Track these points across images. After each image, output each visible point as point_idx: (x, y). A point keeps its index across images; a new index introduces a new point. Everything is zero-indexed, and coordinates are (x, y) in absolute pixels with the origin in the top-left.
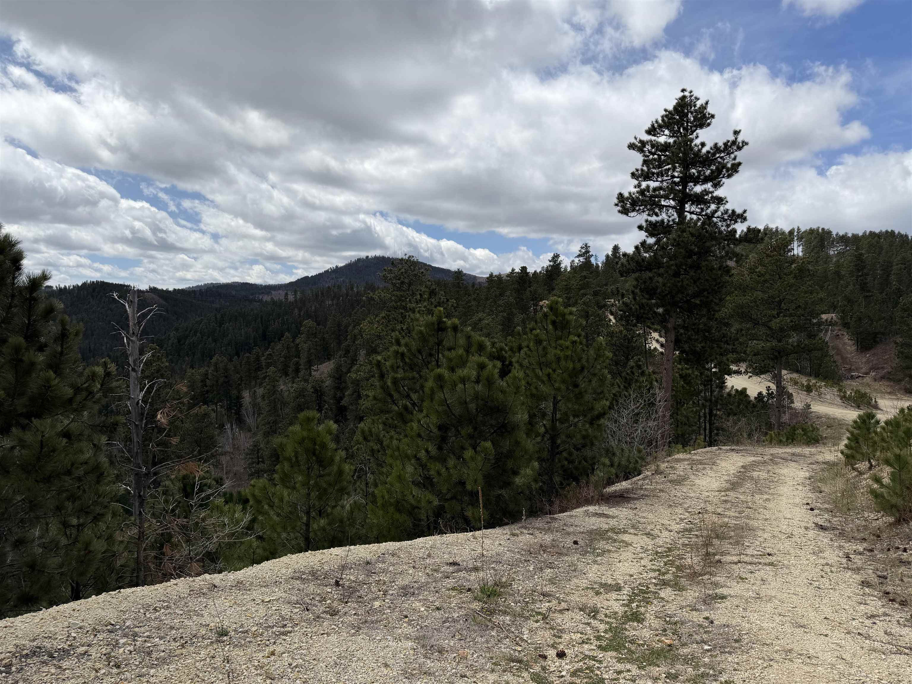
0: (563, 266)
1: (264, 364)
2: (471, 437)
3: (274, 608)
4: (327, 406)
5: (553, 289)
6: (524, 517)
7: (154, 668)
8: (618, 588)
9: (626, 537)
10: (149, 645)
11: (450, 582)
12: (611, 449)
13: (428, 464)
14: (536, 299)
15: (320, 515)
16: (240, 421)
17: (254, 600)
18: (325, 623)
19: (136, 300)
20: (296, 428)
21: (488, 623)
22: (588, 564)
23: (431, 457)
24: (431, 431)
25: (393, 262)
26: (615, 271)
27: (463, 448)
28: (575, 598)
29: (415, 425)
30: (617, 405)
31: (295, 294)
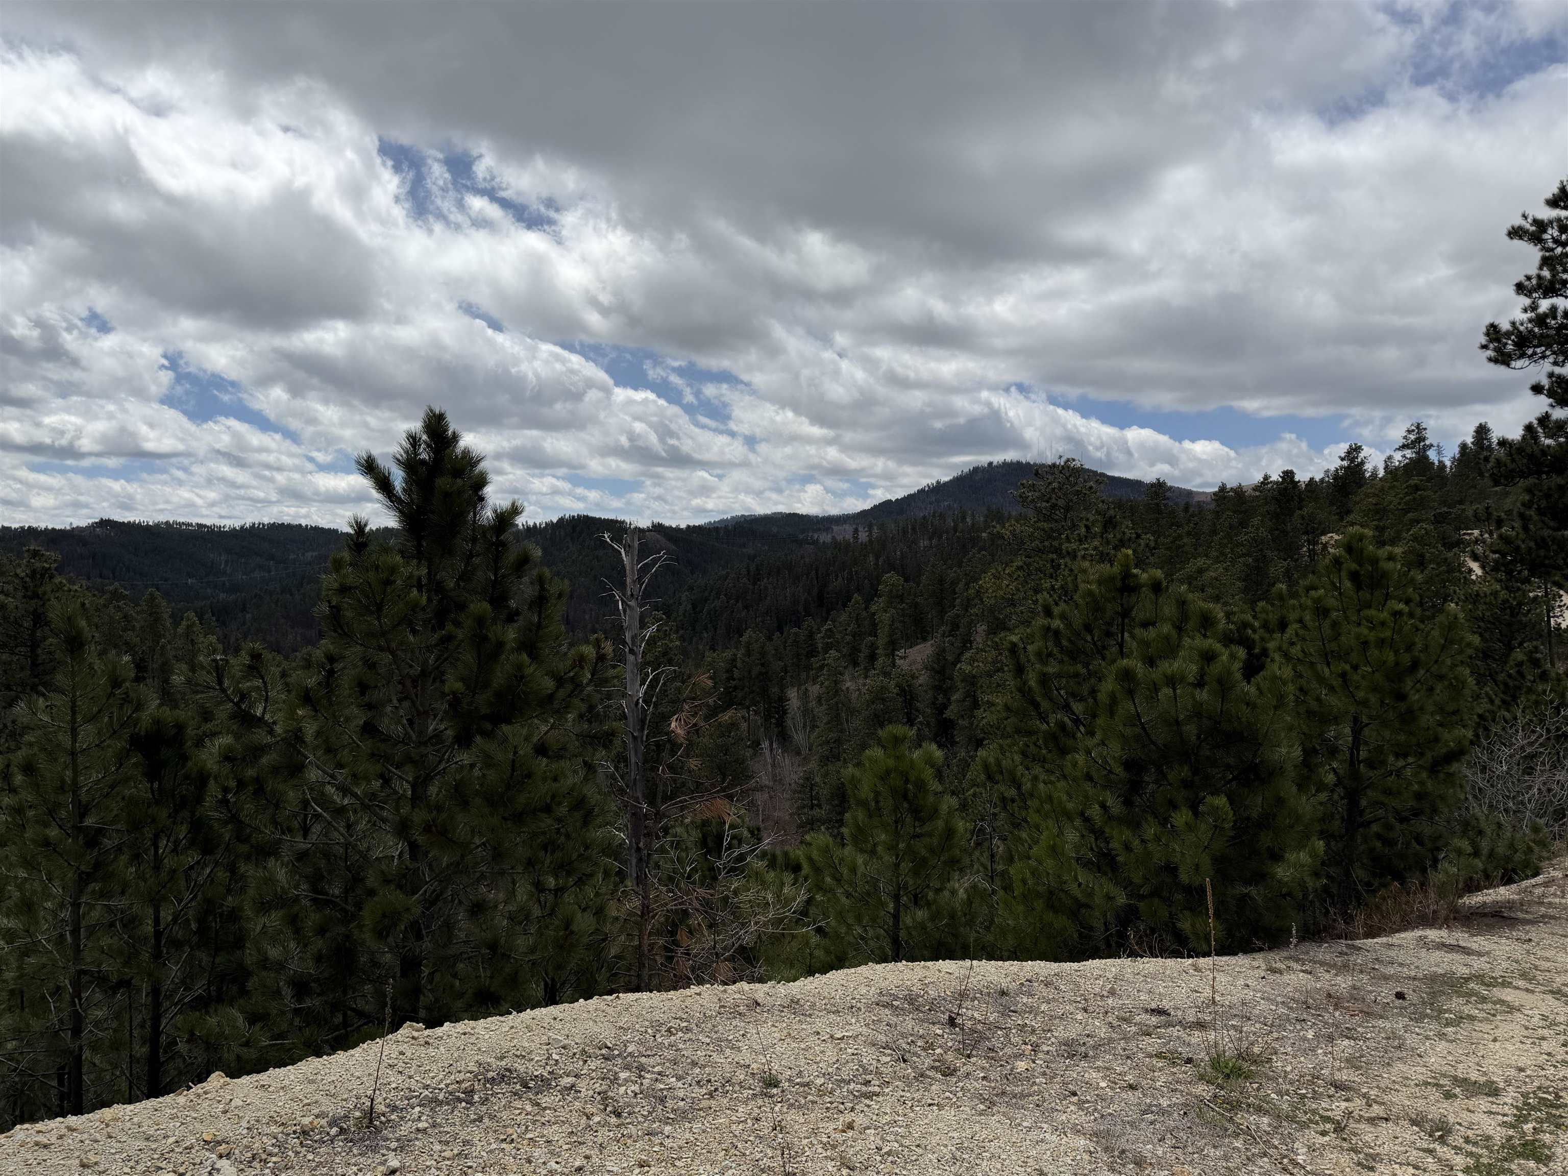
0: (1369, 467)
1: (820, 645)
2: (1186, 784)
3: (849, 1051)
4: (921, 719)
5: (1349, 512)
6: (1294, 941)
7: (671, 1125)
8: (1492, 1091)
9: (1508, 995)
10: (662, 1086)
11: (1152, 1044)
12: (1474, 822)
13: (1107, 830)
14: (1314, 530)
15: (916, 903)
16: (784, 737)
17: (818, 1033)
18: (934, 1087)
19: (636, 543)
20: (876, 752)
21: (1227, 1125)
22: (1427, 1038)
23: (1110, 818)
24: (1110, 772)
25: (1037, 471)
26: (1481, 474)
27: (1173, 805)
28: (1401, 1099)
29: (1080, 758)
30: (1487, 737)
31: (870, 531)
